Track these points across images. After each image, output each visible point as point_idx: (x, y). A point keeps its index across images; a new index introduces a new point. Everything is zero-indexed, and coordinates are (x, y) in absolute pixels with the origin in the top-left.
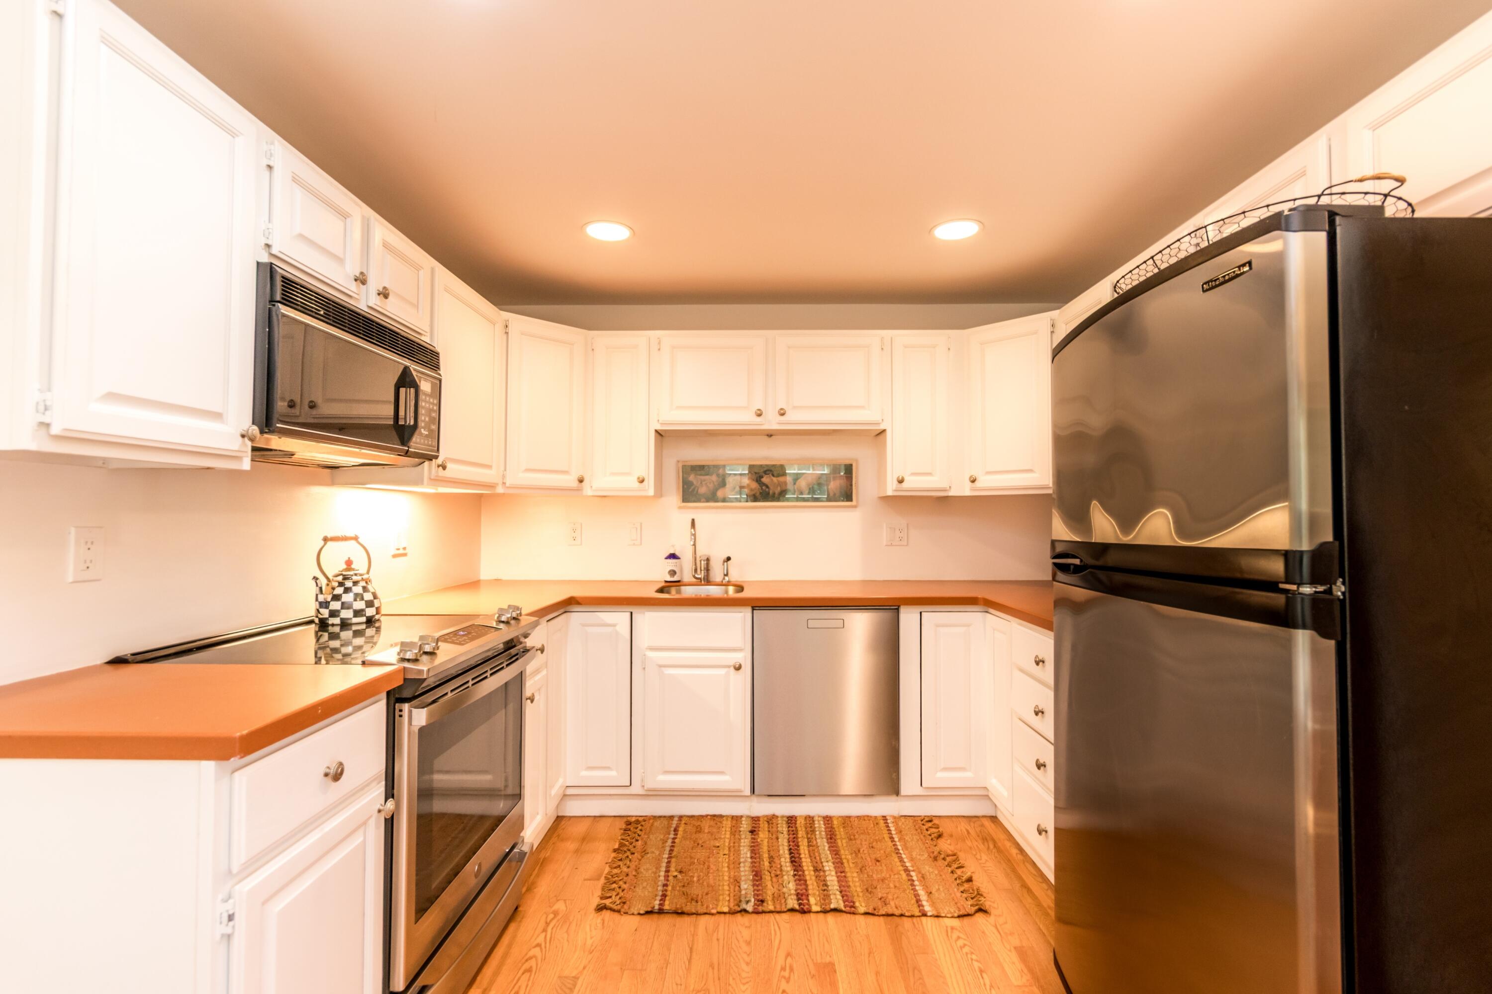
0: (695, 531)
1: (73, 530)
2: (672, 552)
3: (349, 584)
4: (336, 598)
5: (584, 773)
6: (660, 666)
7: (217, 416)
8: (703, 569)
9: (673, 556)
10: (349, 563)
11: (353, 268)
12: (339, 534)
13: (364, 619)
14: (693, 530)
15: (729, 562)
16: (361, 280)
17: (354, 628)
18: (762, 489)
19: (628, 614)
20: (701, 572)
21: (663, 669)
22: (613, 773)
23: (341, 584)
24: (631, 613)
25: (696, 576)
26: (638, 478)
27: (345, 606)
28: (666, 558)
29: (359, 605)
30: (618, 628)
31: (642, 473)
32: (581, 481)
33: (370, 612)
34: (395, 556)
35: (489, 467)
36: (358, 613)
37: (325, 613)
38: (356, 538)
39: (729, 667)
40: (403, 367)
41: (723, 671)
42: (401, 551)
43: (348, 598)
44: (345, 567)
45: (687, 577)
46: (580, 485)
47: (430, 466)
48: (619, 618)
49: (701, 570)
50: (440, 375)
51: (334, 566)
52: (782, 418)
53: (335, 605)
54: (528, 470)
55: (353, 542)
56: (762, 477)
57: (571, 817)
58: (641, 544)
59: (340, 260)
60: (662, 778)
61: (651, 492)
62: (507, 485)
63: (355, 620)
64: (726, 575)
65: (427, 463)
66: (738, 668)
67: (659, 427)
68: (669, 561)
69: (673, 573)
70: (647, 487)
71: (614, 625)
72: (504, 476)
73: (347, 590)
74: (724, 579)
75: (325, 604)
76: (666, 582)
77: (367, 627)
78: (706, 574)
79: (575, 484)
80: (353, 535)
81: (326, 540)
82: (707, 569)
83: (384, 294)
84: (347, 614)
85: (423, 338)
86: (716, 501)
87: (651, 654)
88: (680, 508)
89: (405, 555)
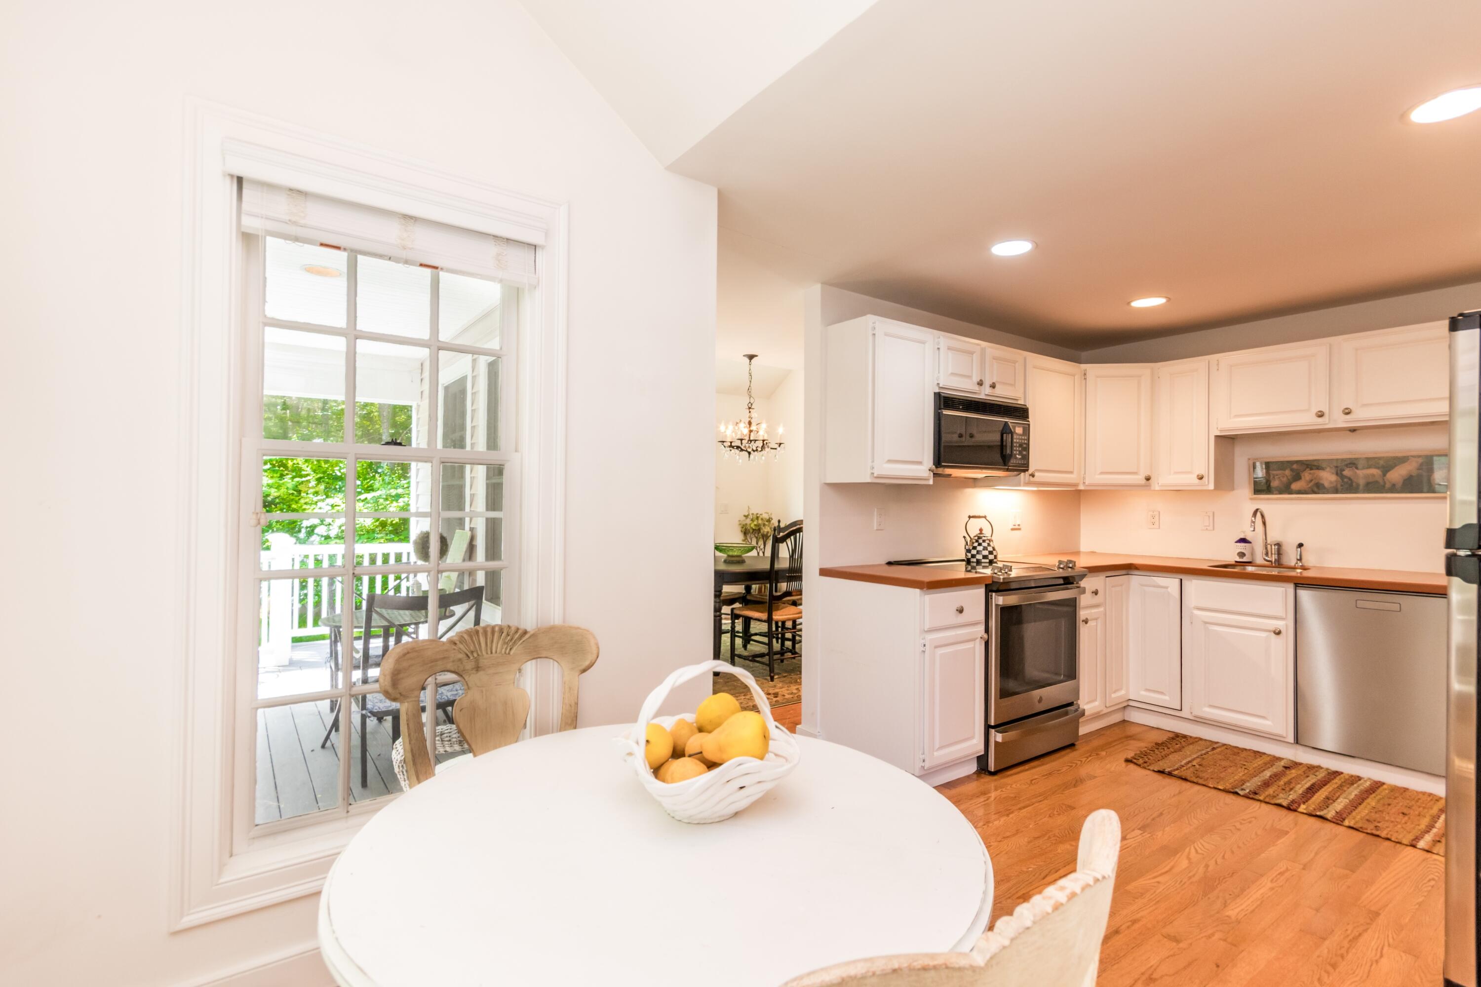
0: (1255, 519)
2: (1242, 537)
3: (981, 541)
4: (974, 548)
5: (1143, 693)
6: (1206, 623)
7: (920, 463)
8: (1273, 553)
9: (1243, 540)
10: (981, 530)
11: (976, 379)
12: (977, 514)
13: (987, 561)
14: (1253, 518)
15: (1302, 548)
16: (980, 383)
17: (983, 564)
19: (1177, 581)
20: (1272, 556)
21: (1208, 625)
22: (1166, 698)
23: (977, 541)
24: (1181, 580)
25: (1266, 558)
26: (1198, 476)
27: (978, 552)
28: (1236, 542)
29: (985, 553)
30: (1169, 590)
31: (1202, 472)
32: (1148, 479)
33: (991, 557)
34: (1012, 529)
35: (1071, 472)
36: (985, 557)
37: (969, 555)
38: (985, 517)
39: (1269, 631)
40: (1004, 423)
41: (1264, 634)
42: (1017, 527)
43: (980, 548)
44: (979, 532)
45: (1259, 560)
46: (1148, 482)
47: (1025, 475)
48: (1171, 583)
49: (1272, 554)
50: (1029, 421)
51: (974, 532)
52: (1348, 417)
53: (974, 552)
54: (1102, 473)
55: (984, 519)
57: (1132, 722)
58: (1214, 530)
59: (970, 377)
60: (1207, 709)
61: (1211, 487)
62: (1087, 484)
63: (983, 560)
64: (1300, 560)
65: (1022, 474)
66: (1278, 633)
67: (1219, 434)
68: (1239, 544)
69: (1242, 555)
70: (1207, 483)
71: (1167, 588)
72: (1084, 478)
73: (980, 544)
74: (1297, 563)
75: (968, 551)
76: (1236, 562)
78: (1276, 558)
79: (1144, 482)
80: (984, 515)
81: (970, 517)
82: (1279, 553)
83: (993, 386)
84: (979, 557)
85: (1019, 402)
86: (1291, 493)
87: (1197, 612)
88: (1251, 499)
89: (1019, 529)
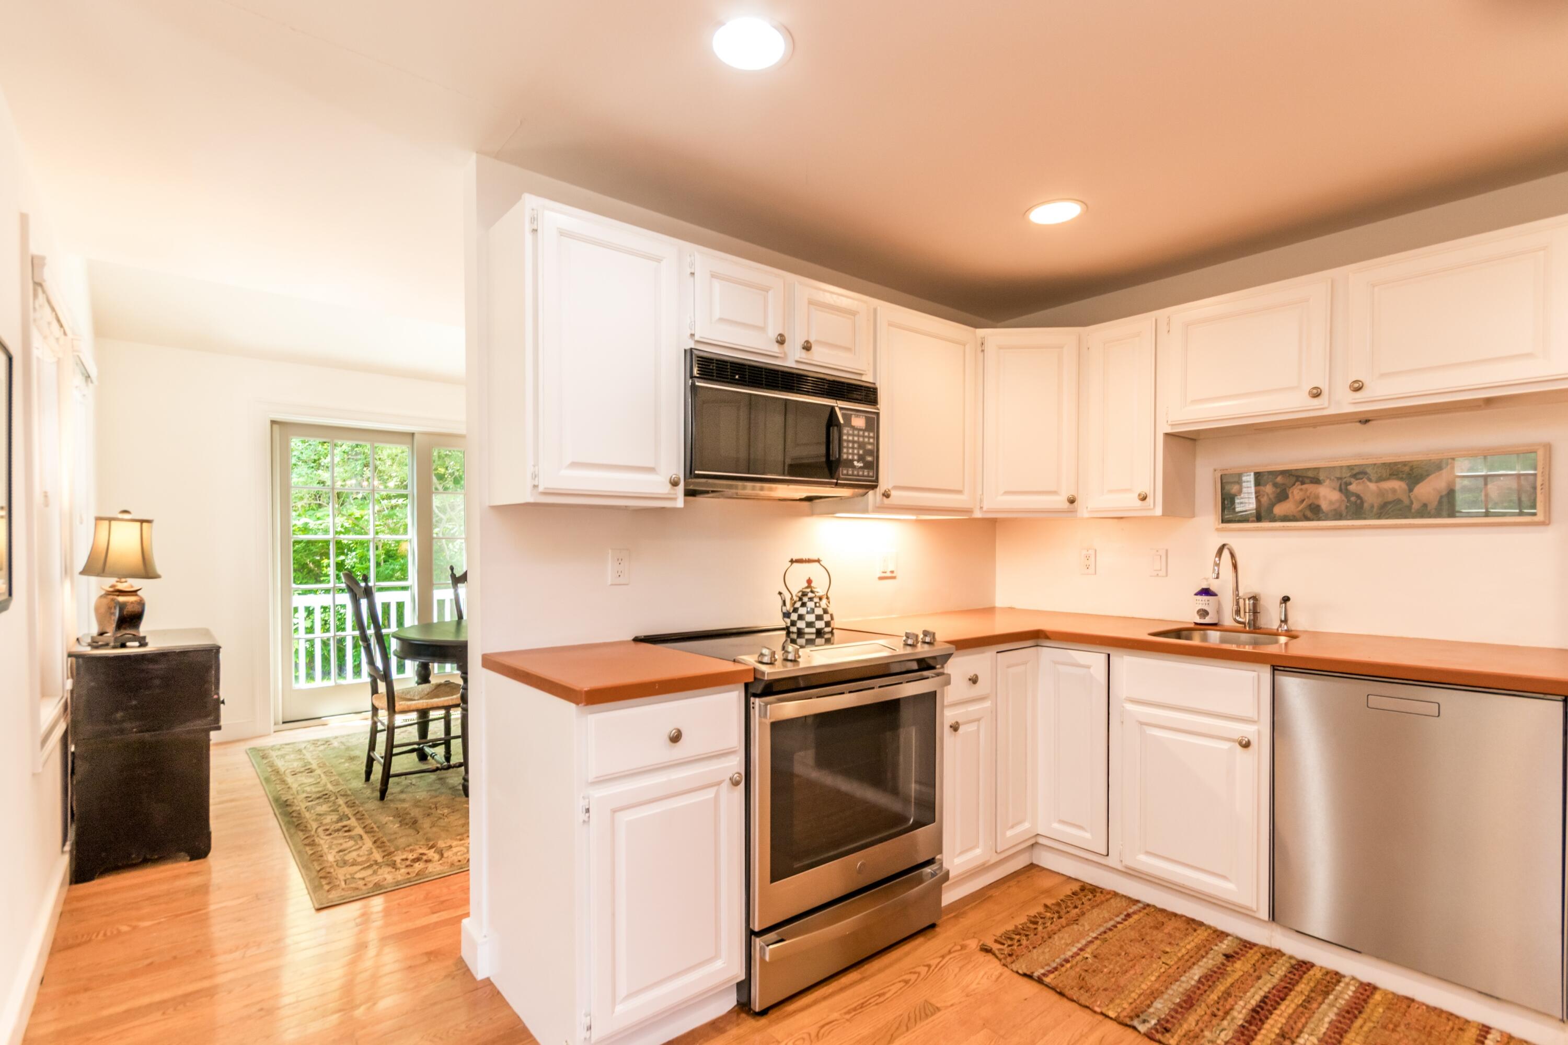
0: (1220, 560)
1: (610, 551)
2: (1205, 586)
3: (805, 599)
4: (795, 610)
5: (1056, 825)
6: (1142, 724)
7: (651, 470)
8: (1247, 611)
9: (1206, 592)
10: (809, 581)
12: (804, 557)
13: (813, 630)
14: (1217, 559)
15: (1288, 603)
16: (781, 341)
17: (807, 637)
18: (1349, 501)
19: (1102, 658)
20: (1245, 615)
21: (1145, 727)
22: (1087, 835)
23: (800, 599)
24: (1109, 655)
25: (1238, 618)
26: (1139, 495)
27: (801, 617)
28: (1196, 594)
29: (810, 618)
30: (1092, 670)
31: (1146, 488)
32: (1072, 501)
33: (820, 624)
34: (881, 578)
35: (959, 492)
36: (810, 625)
37: (788, 621)
38: (818, 561)
39: (1234, 741)
40: (829, 409)
41: (1225, 746)
42: (888, 574)
43: (802, 611)
44: (806, 585)
45: (1228, 620)
46: (1072, 506)
47: (875, 494)
48: (1094, 659)
49: (1245, 612)
50: (878, 409)
51: (797, 586)
52: (1358, 395)
53: (794, 617)
54: (1007, 493)
55: (817, 564)
56: (1350, 484)
57: (1044, 869)
58: (1167, 576)
59: (760, 329)
60: (1142, 858)
61: (1159, 511)
62: (984, 509)
63: (807, 630)
64: (1285, 621)
65: (871, 493)
66: (1246, 745)
67: (1169, 430)
68: (1199, 597)
69: (1203, 613)
70: (1152, 506)
71: (1088, 667)
72: (981, 501)
73: (804, 605)
74: (1280, 626)
75: (786, 615)
76: (1196, 624)
77: (817, 637)
78: (1252, 618)
79: (1066, 505)
80: (816, 558)
81: (792, 561)
82: (1255, 611)
83: (807, 347)
84: (801, 624)
85: (864, 378)
86: (1273, 519)
87: (1129, 707)
88: (1217, 530)
89: (894, 578)
